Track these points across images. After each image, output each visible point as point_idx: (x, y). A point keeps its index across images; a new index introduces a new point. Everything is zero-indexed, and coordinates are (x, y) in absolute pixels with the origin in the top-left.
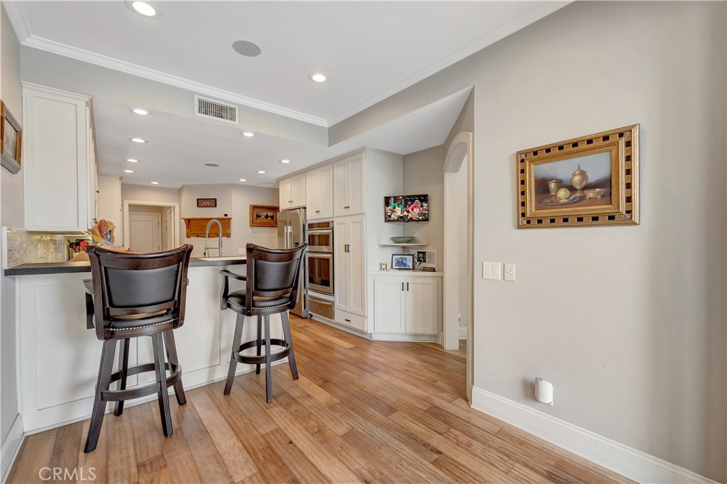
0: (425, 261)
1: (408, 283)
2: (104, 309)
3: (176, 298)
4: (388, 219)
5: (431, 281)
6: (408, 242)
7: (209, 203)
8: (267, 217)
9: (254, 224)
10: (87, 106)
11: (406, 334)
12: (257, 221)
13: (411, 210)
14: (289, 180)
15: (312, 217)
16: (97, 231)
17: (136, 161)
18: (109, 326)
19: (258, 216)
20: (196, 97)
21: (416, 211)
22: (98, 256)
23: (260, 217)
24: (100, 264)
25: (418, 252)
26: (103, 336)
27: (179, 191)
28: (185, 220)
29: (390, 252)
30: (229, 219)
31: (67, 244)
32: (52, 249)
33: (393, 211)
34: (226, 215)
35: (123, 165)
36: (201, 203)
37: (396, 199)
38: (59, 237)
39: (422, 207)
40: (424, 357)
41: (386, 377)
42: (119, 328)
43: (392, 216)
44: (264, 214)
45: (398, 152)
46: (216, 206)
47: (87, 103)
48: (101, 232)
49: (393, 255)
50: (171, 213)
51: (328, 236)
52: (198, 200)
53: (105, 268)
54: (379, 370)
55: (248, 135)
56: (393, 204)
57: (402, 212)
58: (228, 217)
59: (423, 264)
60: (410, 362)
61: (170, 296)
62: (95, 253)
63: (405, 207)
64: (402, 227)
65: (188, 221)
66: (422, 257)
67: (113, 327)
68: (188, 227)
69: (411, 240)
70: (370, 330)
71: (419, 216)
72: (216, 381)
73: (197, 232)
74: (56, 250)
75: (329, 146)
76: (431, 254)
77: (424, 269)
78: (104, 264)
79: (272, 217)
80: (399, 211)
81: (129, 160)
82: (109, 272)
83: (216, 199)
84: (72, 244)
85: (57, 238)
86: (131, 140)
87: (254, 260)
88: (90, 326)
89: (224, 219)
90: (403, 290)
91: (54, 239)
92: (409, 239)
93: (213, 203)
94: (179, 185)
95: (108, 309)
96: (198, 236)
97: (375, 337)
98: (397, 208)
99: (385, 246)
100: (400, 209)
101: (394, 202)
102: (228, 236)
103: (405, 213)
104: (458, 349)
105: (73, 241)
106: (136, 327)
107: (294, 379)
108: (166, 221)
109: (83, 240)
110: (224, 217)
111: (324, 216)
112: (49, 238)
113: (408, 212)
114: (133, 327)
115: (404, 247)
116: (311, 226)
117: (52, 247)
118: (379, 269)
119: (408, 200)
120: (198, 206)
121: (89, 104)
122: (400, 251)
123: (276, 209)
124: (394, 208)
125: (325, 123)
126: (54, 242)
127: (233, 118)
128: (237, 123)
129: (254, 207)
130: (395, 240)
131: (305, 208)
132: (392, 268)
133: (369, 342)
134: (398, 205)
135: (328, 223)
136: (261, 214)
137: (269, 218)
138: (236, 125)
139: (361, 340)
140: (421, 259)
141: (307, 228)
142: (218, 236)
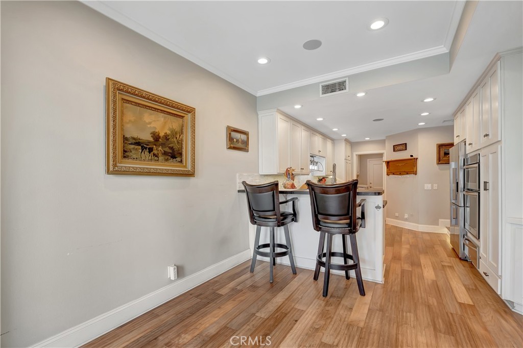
7: (401, 147)
9: (441, 162)
12: (445, 159)
19: (447, 154)
20: (321, 85)
23: (449, 154)
28: (386, 162)
30: (414, 159)
34: (412, 156)
36: (396, 148)
46: (406, 149)
47: (277, 112)
52: (394, 146)
55: (361, 95)
58: (414, 157)
65: (388, 163)
67: (256, 220)
68: (387, 168)
73: (393, 171)
83: (406, 144)
89: (411, 159)
93: (404, 147)
94: (384, 138)
96: (394, 174)
102: (415, 173)
110: (410, 157)
111: (475, 149)
120: (394, 151)
128: (347, 91)
129: (442, 146)
131: (466, 141)
142: (407, 174)
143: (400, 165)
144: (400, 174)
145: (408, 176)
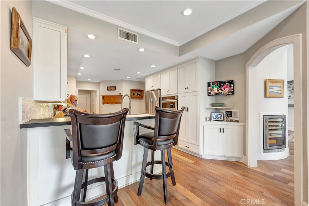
0: (231, 116)
1: (223, 129)
2: (78, 150)
3: (118, 142)
4: (209, 94)
5: (237, 127)
6: (220, 106)
7: (112, 88)
8: (137, 95)
9: (132, 98)
10: (66, 32)
11: (222, 156)
12: (133, 97)
13: (223, 89)
14: (151, 77)
15: (164, 94)
16: (69, 101)
17: (83, 68)
18: (80, 161)
19: (134, 94)
20: (119, 29)
21: (227, 89)
22: (76, 116)
23: (135, 94)
24: (77, 122)
25: (226, 112)
26: (77, 169)
27: (98, 84)
28: (102, 96)
29: (209, 111)
31: (53, 107)
32: (47, 110)
33: (212, 90)
34: (120, 94)
35: (78, 70)
36: (109, 89)
37: (214, 83)
38: (50, 104)
39: (230, 87)
40: (239, 171)
41: (228, 187)
42: (87, 162)
43: (212, 93)
44: (136, 93)
45: (212, 59)
46: (115, 90)
47: (66, 31)
48: (71, 101)
49: (211, 113)
50: (95, 93)
51: (174, 103)
52: (108, 87)
53: (80, 124)
54: (220, 180)
55: (142, 50)
56: (212, 86)
57: (218, 90)
58: (121, 94)
59: (230, 118)
60: (234, 175)
61: (115, 142)
62: (74, 114)
63: (220, 87)
64: (215, 98)
65: (103, 97)
66: (229, 114)
67: (83, 162)
68: (103, 100)
69: (222, 105)
70: (202, 153)
71: (229, 93)
72: (130, 184)
73: (107, 102)
74: (49, 110)
75: (179, 56)
76: (235, 113)
77: (232, 121)
78: (79, 121)
79: (140, 95)
80: (216, 90)
81: (80, 68)
82: (82, 126)
83: (115, 87)
84: (56, 107)
85: (49, 105)
86: (83, 56)
87: (159, 117)
88: (68, 157)
90: (221, 132)
91: (48, 105)
92: (221, 104)
93: (114, 88)
94: (99, 81)
95: (80, 150)
96: (107, 104)
97: (204, 157)
98: (214, 88)
99: (208, 108)
100: (216, 88)
101: (213, 84)
102: (121, 104)
103: (220, 91)
104: (257, 167)
105: (56, 106)
106: (97, 161)
107: (173, 185)
108: (93, 97)
109: (60, 106)
110: (119, 95)
111: (171, 93)
112: (46, 105)
113: (222, 90)
114: (94, 161)
115: (216, 109)
116: (165, 98)
117: (47, 109)
118: (205, 120)
119: (221, 84)
120: (108, 90)
121: (67, 31)
122: (214, 111)
123: (142, 91)
124: (213, 88)
125: (178, 44)
126: (48, 106)
127: (136, 41)
128: (137, 43)
129: (132, 90)
130: (212, 105)
131: (160, 90)
132: (211, 120)
133: (201, 159)
134: (215, 86)
135: (175, 97)
136: (135, 93)
137: (139, 95)
138: (137, 44)
139: (197, 158)
140: (229, 115)
141: (161, 99)
142: (116, 103)
143: (112, 98)
144: (112, 104)
145: (117, 105)
